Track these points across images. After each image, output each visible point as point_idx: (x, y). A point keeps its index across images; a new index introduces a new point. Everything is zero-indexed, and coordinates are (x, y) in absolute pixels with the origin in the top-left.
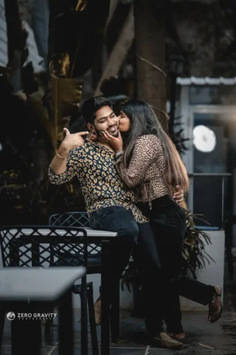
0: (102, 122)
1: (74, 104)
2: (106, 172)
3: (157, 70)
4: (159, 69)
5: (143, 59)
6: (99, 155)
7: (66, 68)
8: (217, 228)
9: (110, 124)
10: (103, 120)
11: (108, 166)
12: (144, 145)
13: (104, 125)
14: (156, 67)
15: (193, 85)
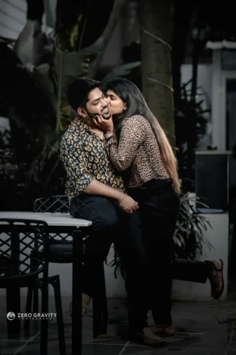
0: (96, 104)
1: (80, 78)
2: (96, 165)
3: (161, 42)
4: (164, 42)
5: (146, 32)
6: (91, 145)
7: (74, 39)
8: (221, 211)
9: (104, 106)
10: (96, 102)
11: (99, 157)
12: (131, 127)
13: (99, 107)
14: (161, 40)
15: (224, 49)
